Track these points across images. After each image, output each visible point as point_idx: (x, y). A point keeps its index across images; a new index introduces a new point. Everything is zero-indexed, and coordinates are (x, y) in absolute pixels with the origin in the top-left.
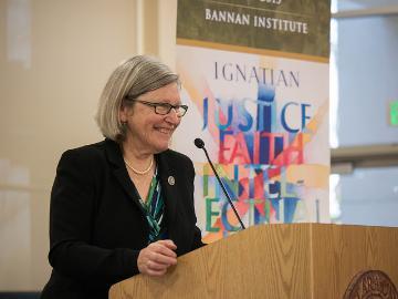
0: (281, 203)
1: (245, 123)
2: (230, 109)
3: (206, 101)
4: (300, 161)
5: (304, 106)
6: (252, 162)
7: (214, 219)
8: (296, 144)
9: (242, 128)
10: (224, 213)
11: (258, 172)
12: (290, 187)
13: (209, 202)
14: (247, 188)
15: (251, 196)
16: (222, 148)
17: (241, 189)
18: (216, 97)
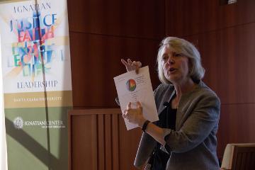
0: (46, 53)
1: (28, 26)
2: (22, 23)
3: (11, 22)
4: (53, 36)
5: (53, 15)
6: (32, 40)
7: (18, 62)
8: (50, 30)
9: (27, 28)
10: (22, 59)
11: (35, 43)
12: (49, 46)
13: (15, 56)
14: (31, 50)
15: (33, 52)
16: (19, 37)
17: (28, 50)
18: (15, 19)
